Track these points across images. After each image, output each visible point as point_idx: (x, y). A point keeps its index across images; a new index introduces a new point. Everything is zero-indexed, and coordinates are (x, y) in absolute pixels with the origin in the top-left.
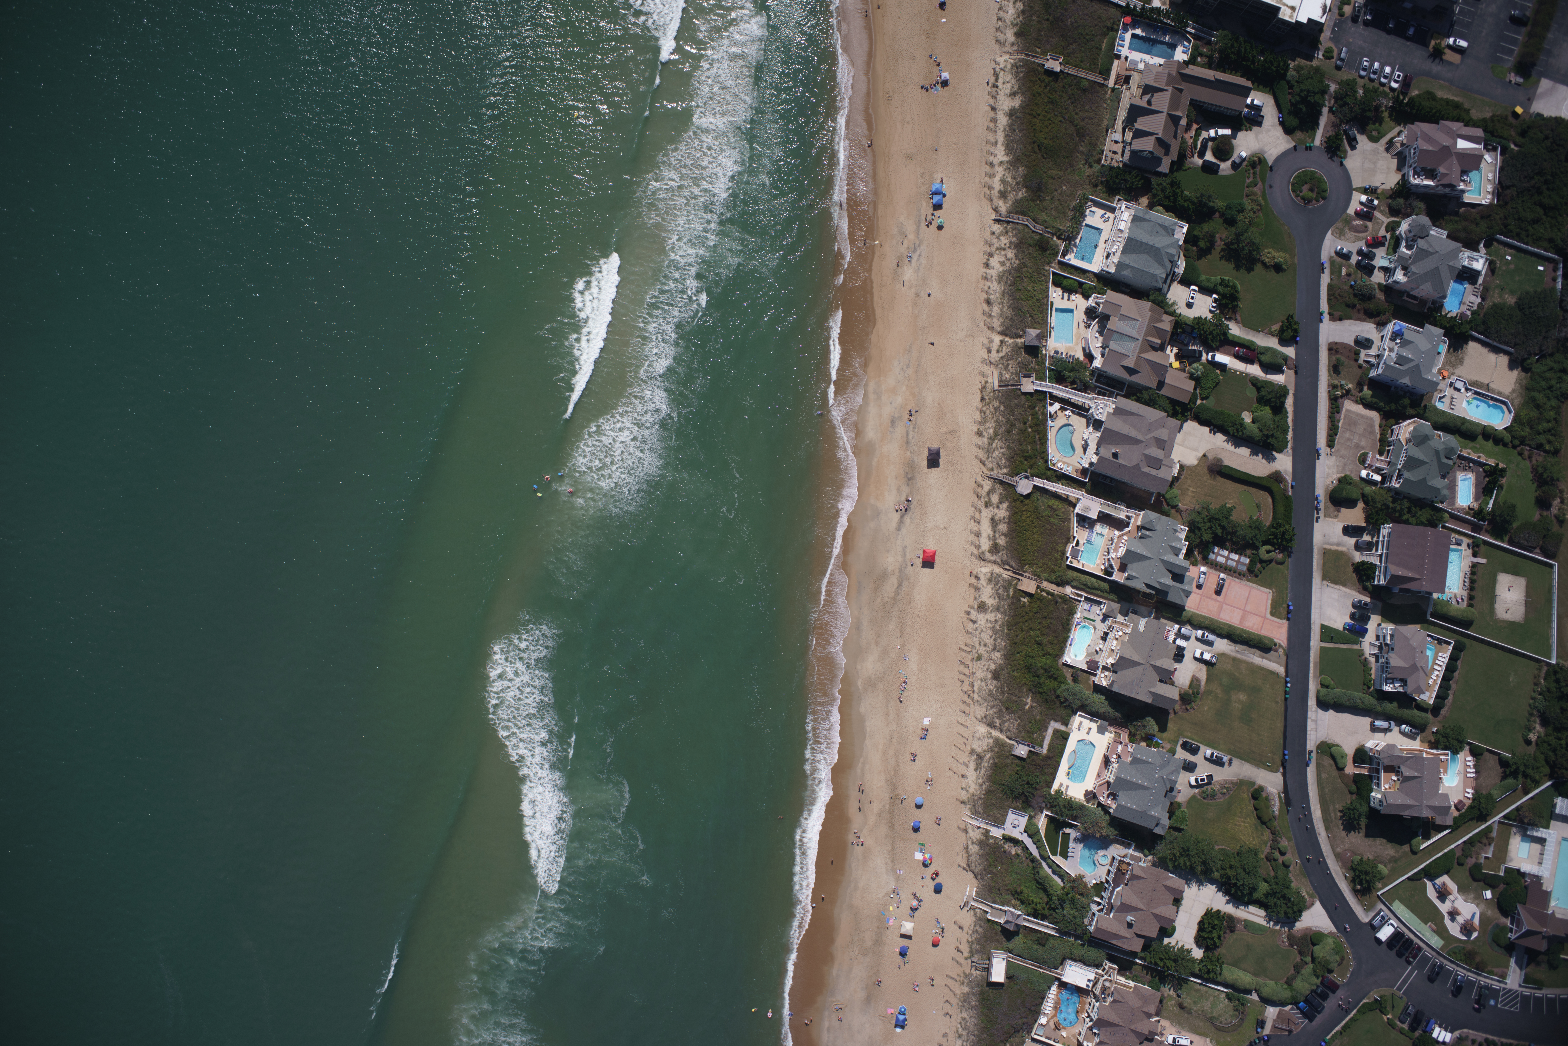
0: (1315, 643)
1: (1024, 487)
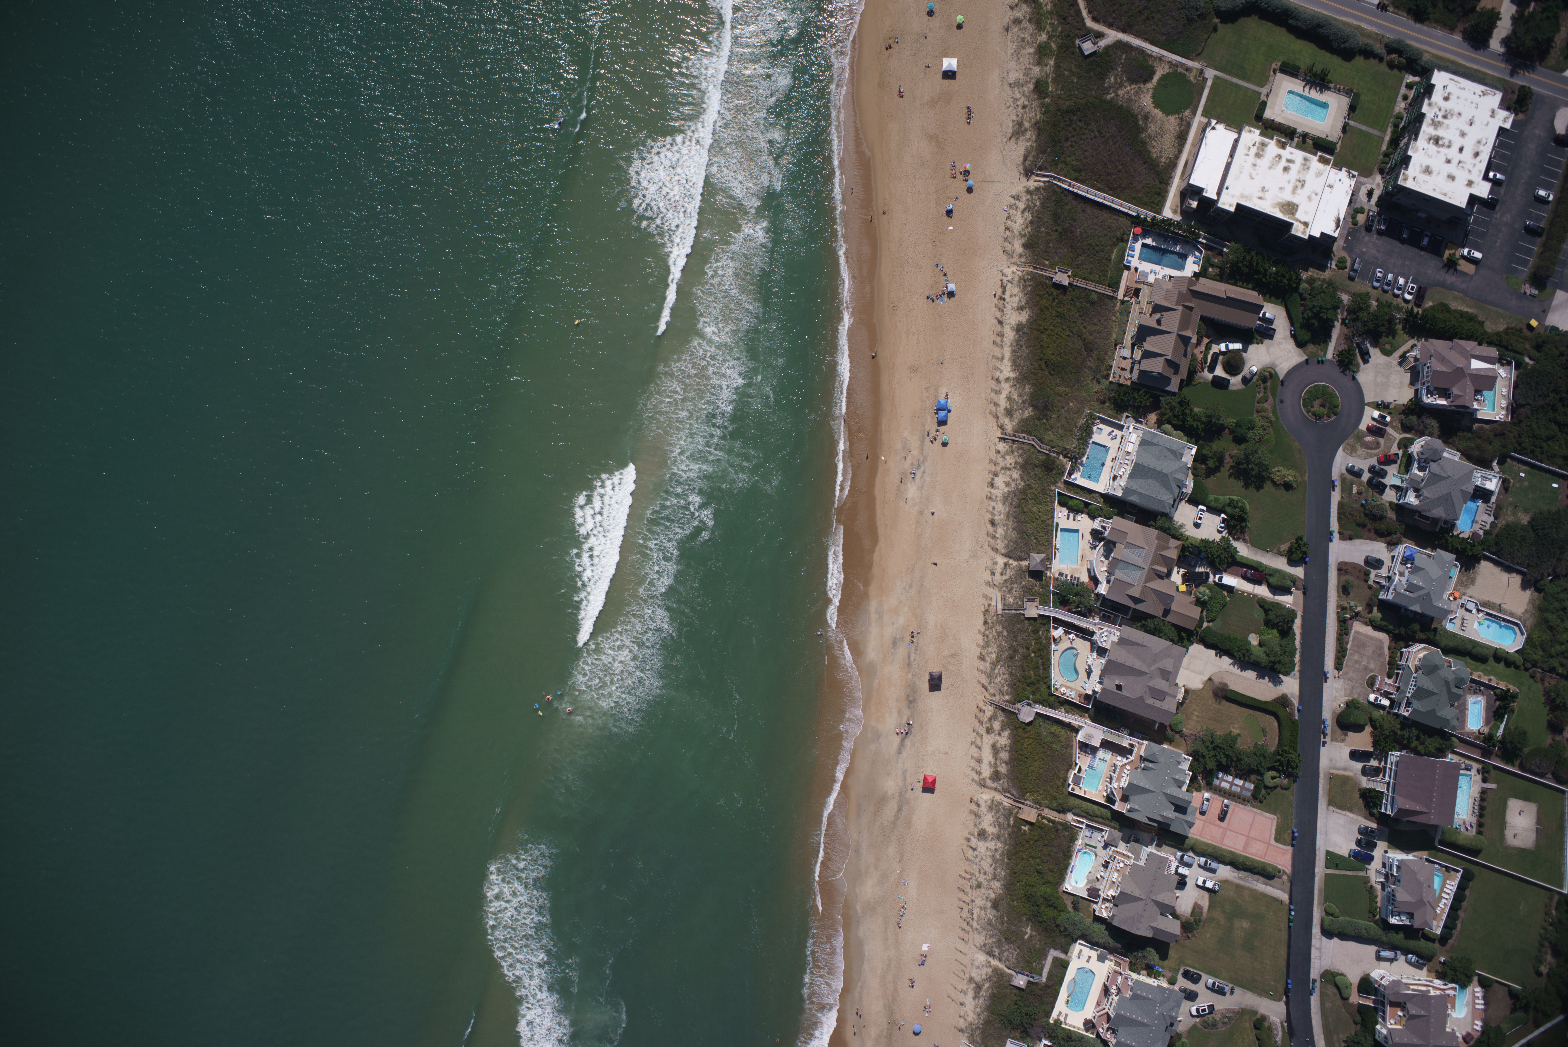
0: (1320, 869)
1: (1027, 714)
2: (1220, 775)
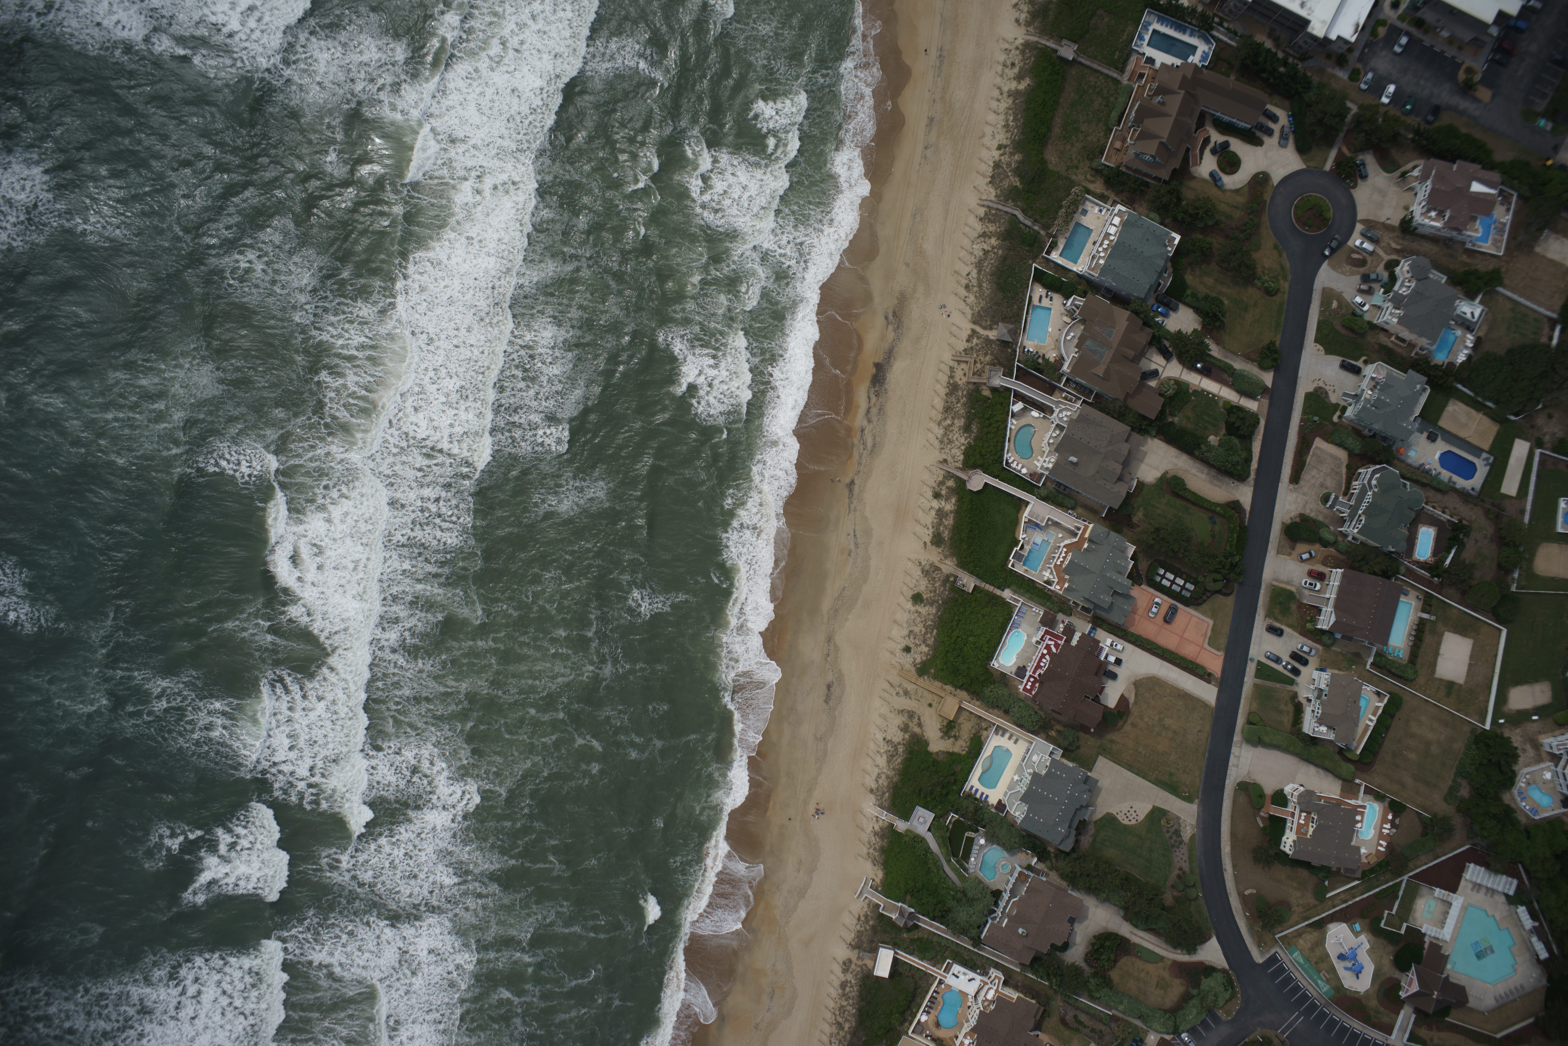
0: (1249, 679)
1: (975, 483)
2: (1162, 572)
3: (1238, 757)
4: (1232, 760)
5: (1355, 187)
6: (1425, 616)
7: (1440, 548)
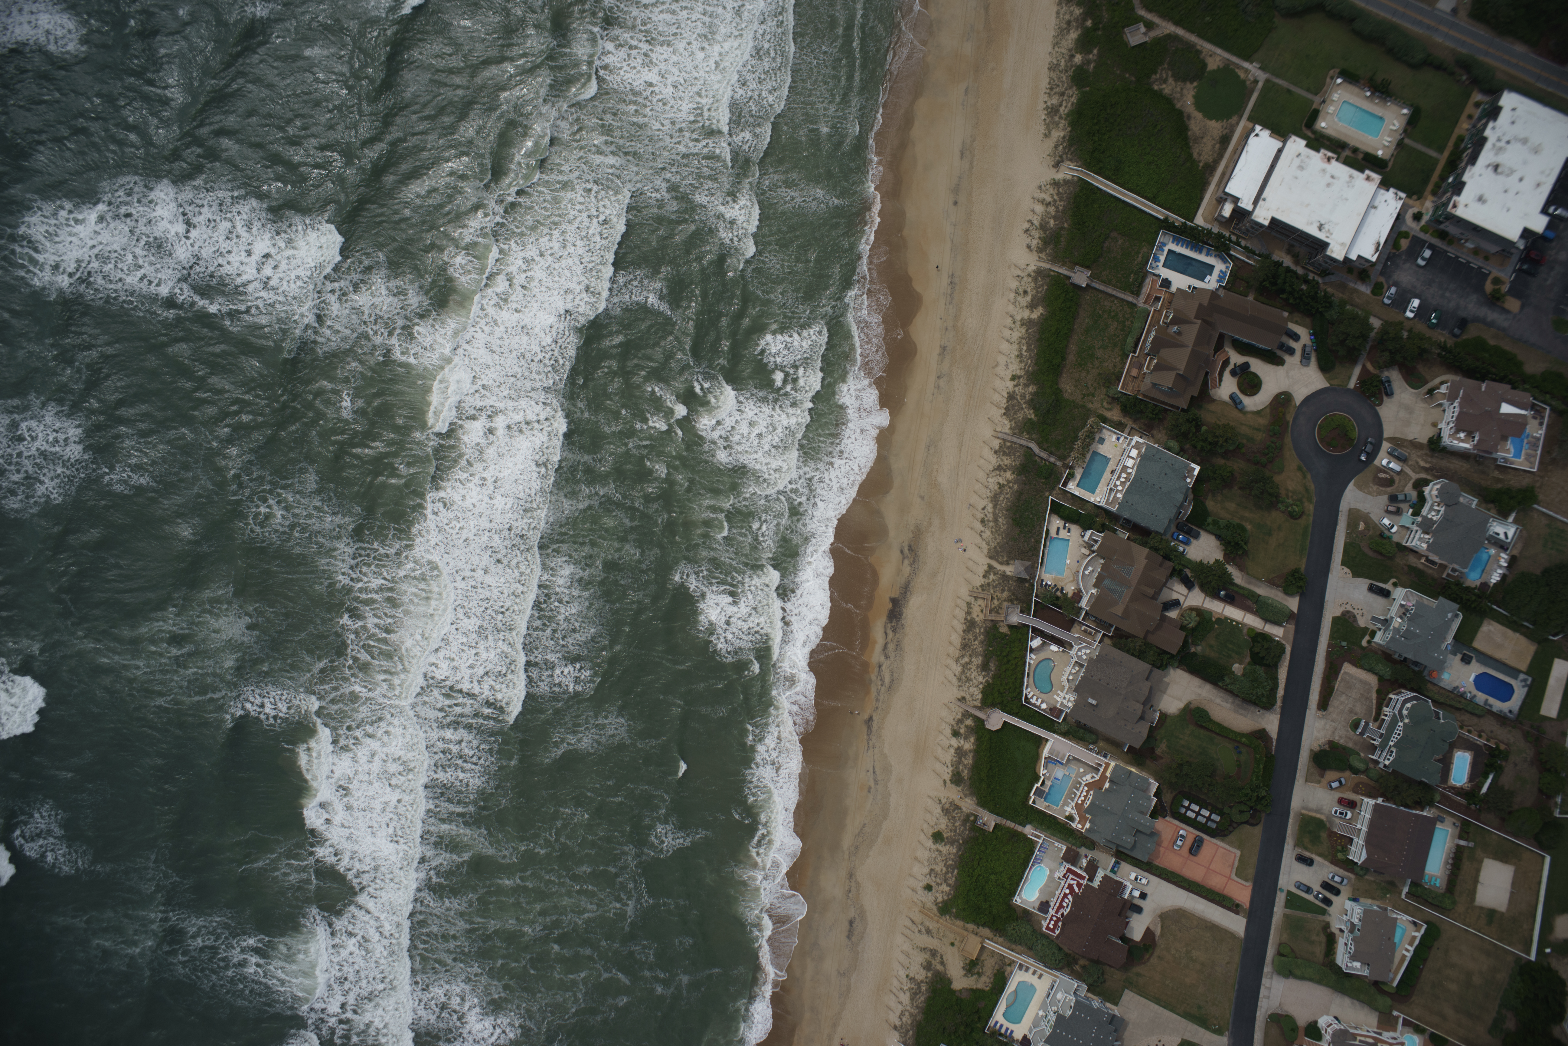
0: (1279, 909)
1: (994, 722)
2: (1186, 803)
3: (1269, 989)
4: (1263, 992)
5: (1380, 404)
6: (1463, 843)
7: (1477, 773)
